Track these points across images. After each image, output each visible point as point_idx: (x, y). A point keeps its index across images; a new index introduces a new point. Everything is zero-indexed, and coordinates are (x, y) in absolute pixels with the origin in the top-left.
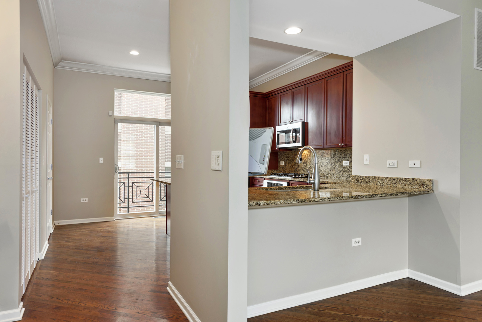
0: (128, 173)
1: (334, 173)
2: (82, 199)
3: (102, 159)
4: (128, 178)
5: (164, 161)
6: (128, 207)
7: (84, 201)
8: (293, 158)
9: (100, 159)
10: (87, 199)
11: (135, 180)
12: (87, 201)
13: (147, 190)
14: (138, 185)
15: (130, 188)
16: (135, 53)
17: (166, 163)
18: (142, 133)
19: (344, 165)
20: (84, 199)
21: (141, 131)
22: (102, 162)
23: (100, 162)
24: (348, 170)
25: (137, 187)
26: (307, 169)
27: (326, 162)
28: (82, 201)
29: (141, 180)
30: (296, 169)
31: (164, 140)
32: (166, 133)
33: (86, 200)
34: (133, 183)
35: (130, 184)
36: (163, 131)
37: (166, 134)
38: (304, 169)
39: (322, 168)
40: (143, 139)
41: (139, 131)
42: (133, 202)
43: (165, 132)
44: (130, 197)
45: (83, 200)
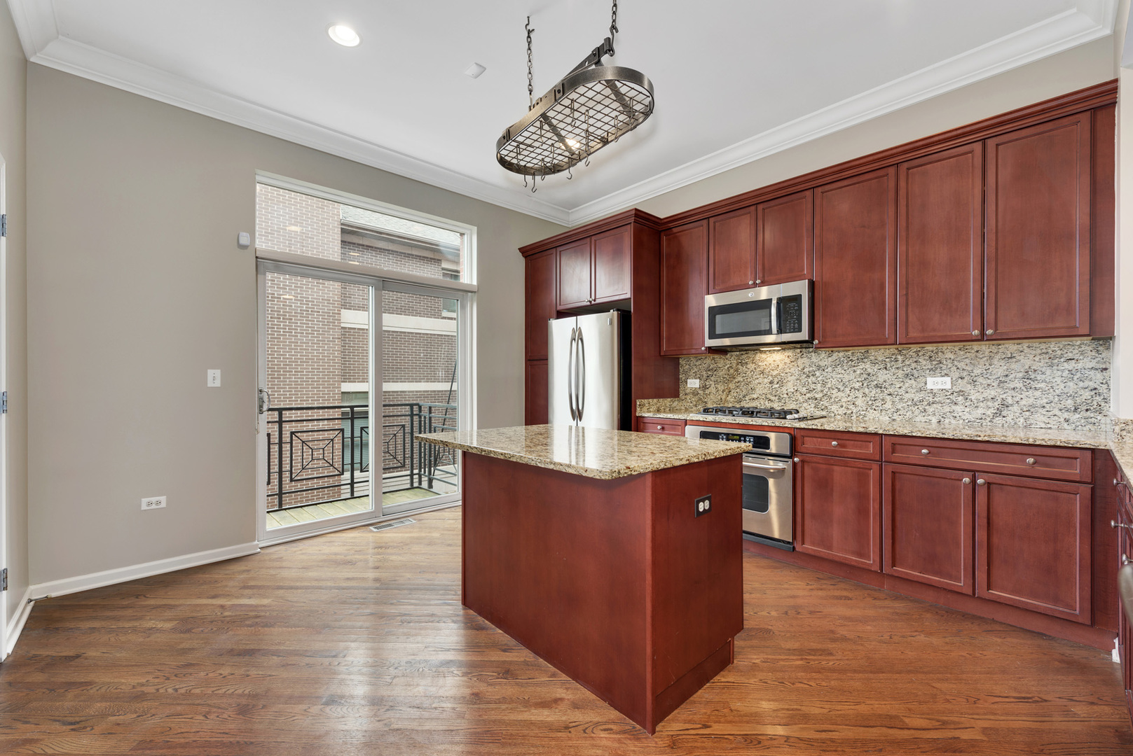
0: (280, 411)
1: (888, 405)
2: (145, 501)
3: (218, 373)
4: (280, 422)
5: (339, 381)
6: (280, 494)
7: (154, 506)
8: (732, 371)
9: (211, 373)
10: (163, 499)
11: (299, 426)
12: (163, 505)
13: (328, 450)
14: (304, 437)
15: (286, 447)
16: (345, 35)
17: (342, 384)
18: (289, 323)
19: (929, 386)
20: (154, 499)
21: (287, 319)
22: (218, 384)
23: (210, 384)
24: (948, 401)
25: (303, 442)
26: (785, 396)
27: (855, 380)
28: (144, 507)
29: (310, 426)
30: (744, 397)
31: (339, 338)
32: (343, 325)
33: (158, 503)
34: (292, 433)
35: (286, 437)
36: (337, 320)
37: (343, 328)
38: (773, 398)
39: (843, 395)
40: (293, 336)
41: (283, 319)
42: (292, 480)
43: (340, 323)
44: (286, 467)
45: (150, 504)
